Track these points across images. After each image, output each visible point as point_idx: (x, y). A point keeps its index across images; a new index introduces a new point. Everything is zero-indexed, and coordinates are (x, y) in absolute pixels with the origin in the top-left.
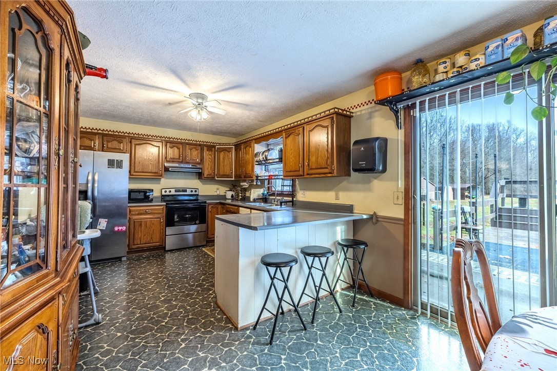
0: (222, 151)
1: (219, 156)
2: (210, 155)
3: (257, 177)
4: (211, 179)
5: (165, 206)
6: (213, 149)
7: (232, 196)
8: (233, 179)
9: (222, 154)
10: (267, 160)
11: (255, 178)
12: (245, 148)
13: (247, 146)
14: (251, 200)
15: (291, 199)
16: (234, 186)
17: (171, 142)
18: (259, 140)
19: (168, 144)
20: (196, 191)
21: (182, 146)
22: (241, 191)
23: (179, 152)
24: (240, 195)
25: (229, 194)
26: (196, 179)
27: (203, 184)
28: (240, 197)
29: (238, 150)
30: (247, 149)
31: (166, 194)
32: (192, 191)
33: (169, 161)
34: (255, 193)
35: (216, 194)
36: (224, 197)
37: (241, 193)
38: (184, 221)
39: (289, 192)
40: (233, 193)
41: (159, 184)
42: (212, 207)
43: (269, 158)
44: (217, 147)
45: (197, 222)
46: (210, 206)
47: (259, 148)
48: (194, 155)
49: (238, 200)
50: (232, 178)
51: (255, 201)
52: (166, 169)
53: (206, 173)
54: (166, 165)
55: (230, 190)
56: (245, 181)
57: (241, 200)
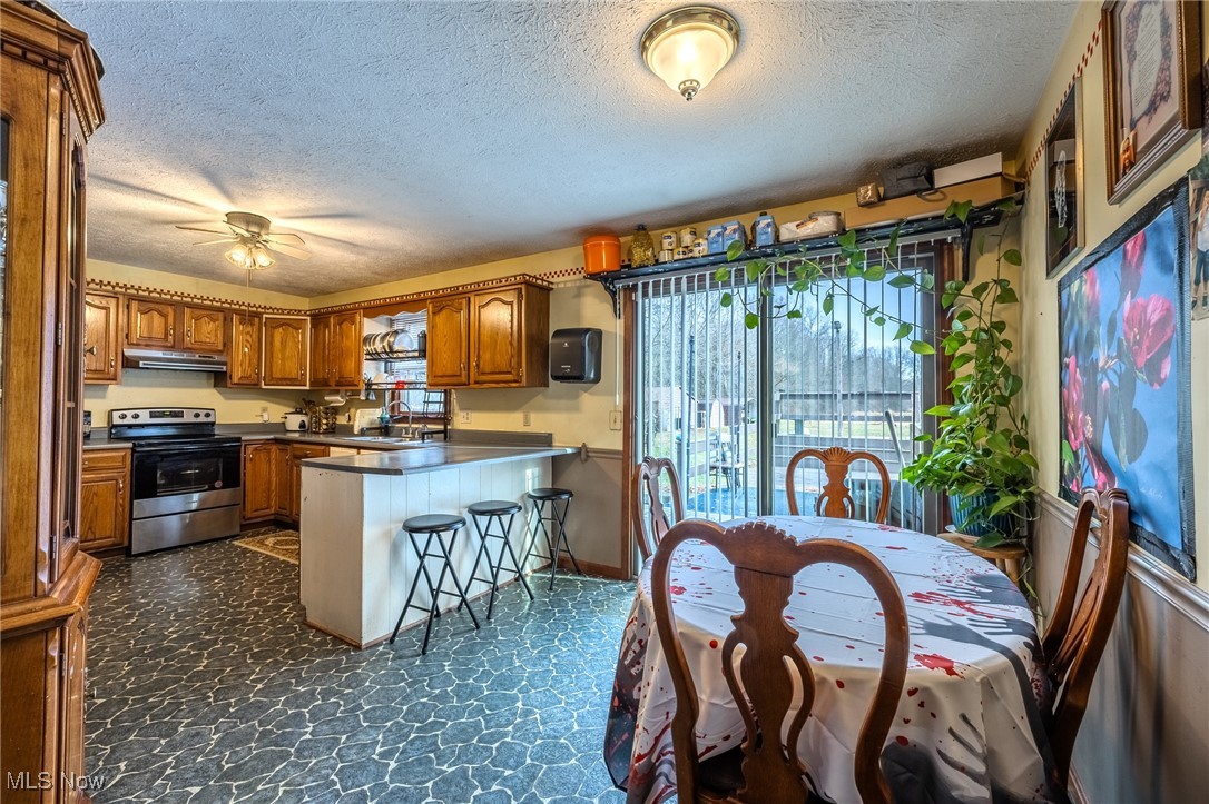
0: (277, 327)
1: (272, 336)
2: (248, 333)
3: (369, 385)
4: (250, 387)
5: (130, 452)
6: (256, 320)
7: (302, 425)
8: (308, 388)
9: (278, 335)
10: (392, 351)
11: (363, 387)
12: (340, 324)
13: (345, 320)
14: (356, 431)
15: (441, 427)
16: (305, 403)
17: (141, 300)
18: (373, 310)
19: (135, 305)
20: (208, 415)
21: (175, 311)
22: (327, 413)
23: (166, 323)
24: (325, 421)
25: (294, 422)
26: (208, 387)
27: (227, 399)
28: (325, 427)
29: (321, 327)
30: (344, 326)
31: (125, 422)
32: (197, 415)
33: (138, 344)
34: (364, 418)
35: (259, 420)
36: (282, 427)
37: (327, 419)
38: (179, 484)
39: (439, 413)
40: (305, 419)
41: (104, 397)
42: (256, 449)
43: (396, 348)
44: (264, 316)
45: (218, 484)
46: (250, 449)
47: (371, 327)
48: (209, 331)
49: (319, 433)
50: (305, 385)
51: (363, 432)
52: (130, 363)
53: (237, 375)
54: (129, 352)
55: (296, 412)
56: (336, 392)
57: (326, 432)
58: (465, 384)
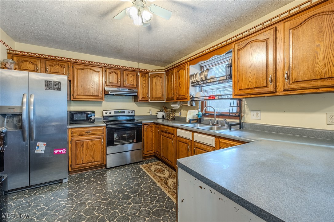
0: (154, 77)
1: (152, 81)
2: (144, 80)
3: (192, 98)
4: (145, 101)
5: (105, 127)
6: (147, 75)
7: (163, 117)
8: (165, 101)
9: (154, 80)
10: (206, 79)
11: (189, 99)
12: (178, 72)
13: (180, 69)
15: (238, 121)
16: (164, 107)
17: (110, 68)
18: (193, 61)
19: (108, 70)
20: (132, 112)
21: (120, 72)
22: (172, 112)
23: (118, 77)
24: (171, 115)
25: (160, 115)
26: (132, 102)
27: (138, 106)
28: (171, 117)
29: (170, 75)
30: (180, 72)
31: (107, 115)
32: (129, 112)
33: (109, 85)
34: (191, 114)
35: (149, 114)
36: (156, 117)
37: (172, 114)
38: (122, 139)
40: (164, 114)
41: (101, 106)
42: (147, 127)
43: (208, 77)
44: (150, 73)
45: (135, 141)
46: (146, 126)
47: (193, 70)
48: (131, 80)
49: (169, 120)
51: (190, 122)
52: (107, 94)
53: (141, 96)
54: (106, 89)
55: (161, 111)
56: (176, 103)
57: (172, 120)
58: (273, 93)
